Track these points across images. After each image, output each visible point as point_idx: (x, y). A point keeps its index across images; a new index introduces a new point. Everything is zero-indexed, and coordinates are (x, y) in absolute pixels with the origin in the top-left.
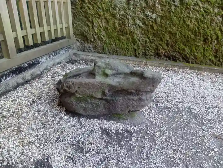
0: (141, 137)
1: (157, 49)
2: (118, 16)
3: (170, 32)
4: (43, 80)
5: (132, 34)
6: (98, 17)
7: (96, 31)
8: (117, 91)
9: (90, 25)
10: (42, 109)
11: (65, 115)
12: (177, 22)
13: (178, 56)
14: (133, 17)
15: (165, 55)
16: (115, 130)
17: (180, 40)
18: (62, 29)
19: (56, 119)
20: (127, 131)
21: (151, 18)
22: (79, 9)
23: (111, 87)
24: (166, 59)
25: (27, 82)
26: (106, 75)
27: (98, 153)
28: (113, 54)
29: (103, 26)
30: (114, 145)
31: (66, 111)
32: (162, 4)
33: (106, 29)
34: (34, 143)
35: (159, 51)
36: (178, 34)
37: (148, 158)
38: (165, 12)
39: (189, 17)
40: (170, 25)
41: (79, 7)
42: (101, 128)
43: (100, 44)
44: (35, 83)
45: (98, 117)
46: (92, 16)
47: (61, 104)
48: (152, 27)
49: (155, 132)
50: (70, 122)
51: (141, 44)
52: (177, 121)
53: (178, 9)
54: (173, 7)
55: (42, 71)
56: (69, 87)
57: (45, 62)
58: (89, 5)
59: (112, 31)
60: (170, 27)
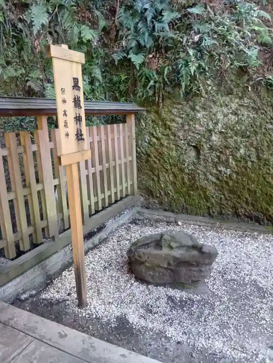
0: (202, 305)
1: (235, 208)
2: (187, 171)
3: (249, 189)
4: (110, 245)
5: (204, 189)
6: (165, 171)
7: (163, 186)
8: (181, 262)
9: (156, 179)
10: (114, 275)
11: (135, 282)
12: (256, 179)
13: (261, 216)
14: (204, 172)
15: (245, 215)
16: (180, 298)
17: (261, 199)
18: (127, 188)
19: (127, 284)
20: (190, 299)
21: (225, 173)
22: (144, 163)
23: (175, 259)
24: (246, 219)
25: (95, 247)
26: (171, 248)
27: (164, 315)
28: (182, 212)
29: (170, 180)
30: (177, 310)
31: (136, 278)
32: (236, 160)
33: (174, 184)
34: (112, 303)
35: (238, 209)
36: (259, 192)
37: (205, 321)
38: (240, 168)
39: (269, 174)
40: (248, 182)
41: (144, 161)
42: (167, 295)
43: (166, 200)
44: (103, 248)
45: (164, 285)
46: (158, 170)
47: (131, 271)
48: (227, 183)
49: (215, 301)
50: (139, 288)
51: (215, 201)
52: (240, 293)
53: (255, 165)
54: (250, 164)
55: (107, 234)
56: (140, 257)
57: (111, 225)
58: (155, 160)
59: (180, 186)
60: (248, 184)
